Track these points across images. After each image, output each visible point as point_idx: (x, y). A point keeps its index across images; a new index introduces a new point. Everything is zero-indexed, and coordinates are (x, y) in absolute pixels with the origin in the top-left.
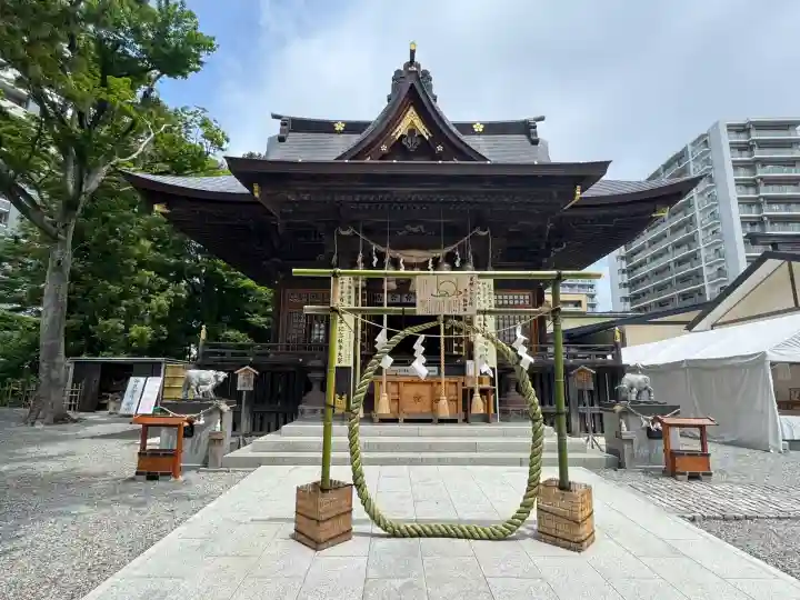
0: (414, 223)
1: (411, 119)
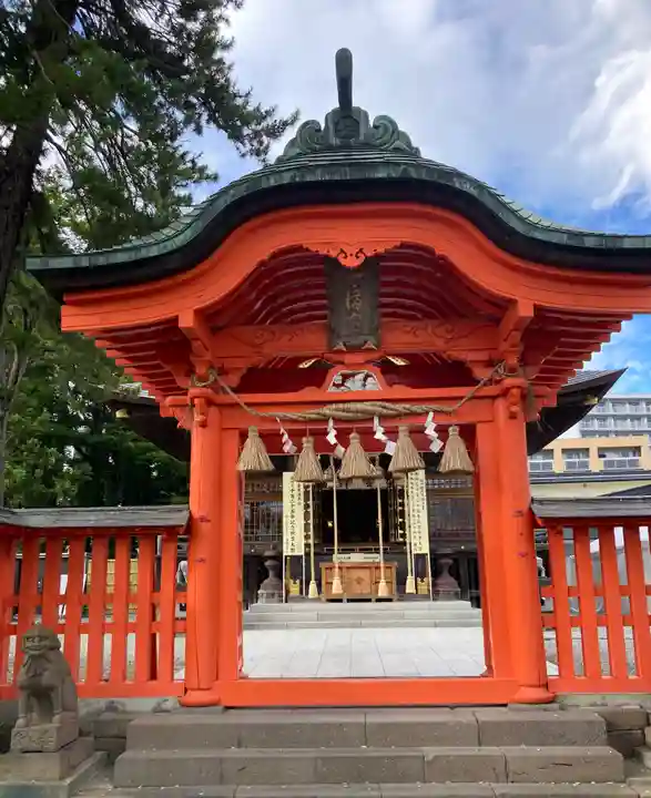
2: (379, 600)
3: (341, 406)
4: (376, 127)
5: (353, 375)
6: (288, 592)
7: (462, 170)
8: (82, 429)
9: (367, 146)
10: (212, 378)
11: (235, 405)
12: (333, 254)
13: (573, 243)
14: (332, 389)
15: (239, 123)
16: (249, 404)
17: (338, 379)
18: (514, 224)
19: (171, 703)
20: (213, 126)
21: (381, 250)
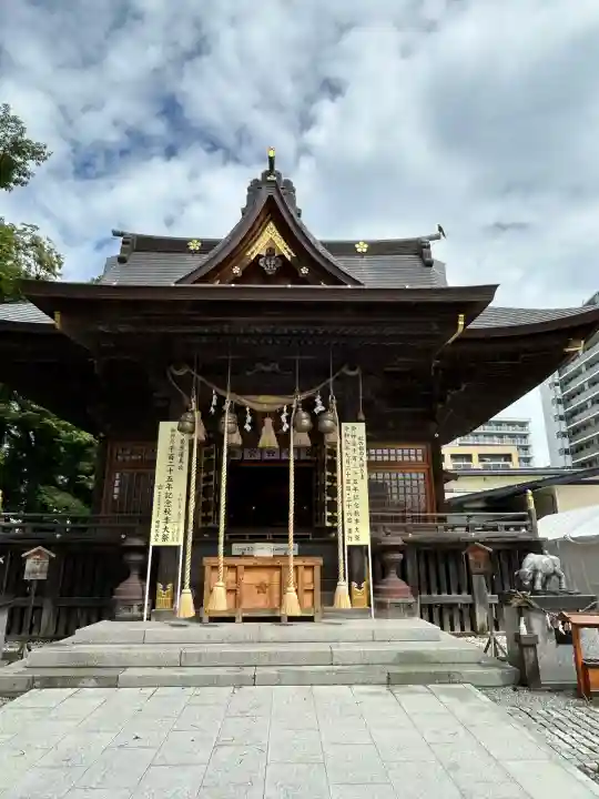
0: (266, 361)
1: (270, 236)
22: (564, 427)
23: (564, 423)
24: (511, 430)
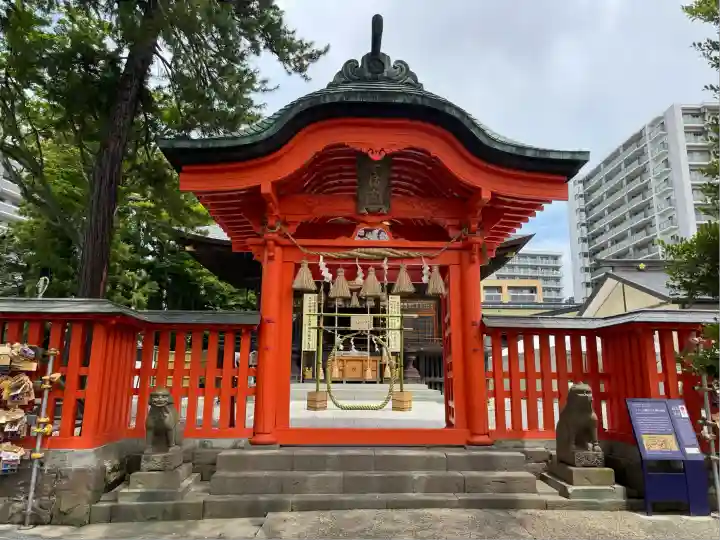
2: (367, 382)
3: (363, 250)
4: (395, 68)
5: (371, 231)
6: (304, 375)
7: (450, 100)
8: (150, 258)
9: (389, 79)
10: (278, 228)
11: (294, 246)
12: (364, 150)
13: (518, 153)
14: (357, 239)
15: (287, 50)
16: (304, 246)
17: (361, 232)
18: (482, 138)
19: (243, 441)
20: (268, 50)
21: (395, 150)
22: (586, 248)
23: (586, 245)
24: (544, 263)
